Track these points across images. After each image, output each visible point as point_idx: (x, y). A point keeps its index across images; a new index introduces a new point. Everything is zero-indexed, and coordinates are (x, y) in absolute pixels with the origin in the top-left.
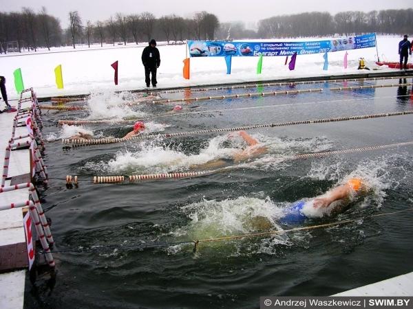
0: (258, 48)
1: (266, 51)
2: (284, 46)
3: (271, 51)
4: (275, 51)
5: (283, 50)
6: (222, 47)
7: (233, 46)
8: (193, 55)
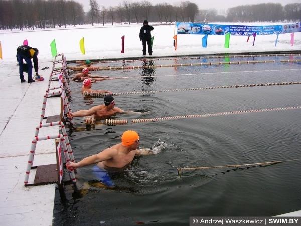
0: (227, 29)
1: (234, 31)
2: (247, 28)
3: (238, 32)
4: (240, 32)
5: (246, 31)
6: (201, 27)
7: (209, 27)
8: (179, 33)
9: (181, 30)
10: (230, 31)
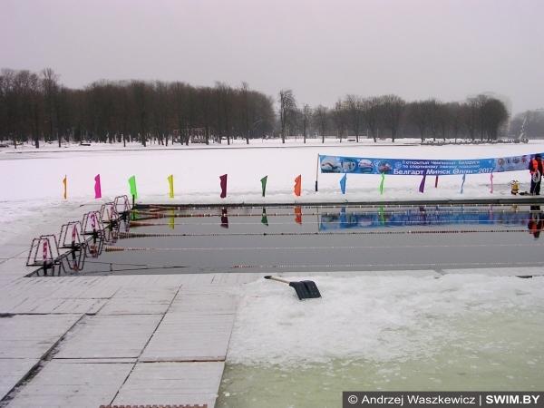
0: (399, 165)
1: (409, 169)
2: (430, 164)
3: (415, 169)
4: (420, 169)
5: (430, 169)
6: (357, 163)
7: (370, 162)
8: (324, 171)
9: (326, 167)
10: (403, 169)
